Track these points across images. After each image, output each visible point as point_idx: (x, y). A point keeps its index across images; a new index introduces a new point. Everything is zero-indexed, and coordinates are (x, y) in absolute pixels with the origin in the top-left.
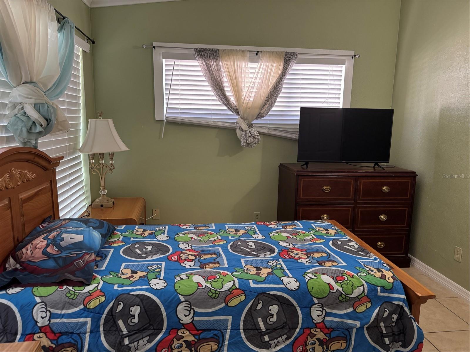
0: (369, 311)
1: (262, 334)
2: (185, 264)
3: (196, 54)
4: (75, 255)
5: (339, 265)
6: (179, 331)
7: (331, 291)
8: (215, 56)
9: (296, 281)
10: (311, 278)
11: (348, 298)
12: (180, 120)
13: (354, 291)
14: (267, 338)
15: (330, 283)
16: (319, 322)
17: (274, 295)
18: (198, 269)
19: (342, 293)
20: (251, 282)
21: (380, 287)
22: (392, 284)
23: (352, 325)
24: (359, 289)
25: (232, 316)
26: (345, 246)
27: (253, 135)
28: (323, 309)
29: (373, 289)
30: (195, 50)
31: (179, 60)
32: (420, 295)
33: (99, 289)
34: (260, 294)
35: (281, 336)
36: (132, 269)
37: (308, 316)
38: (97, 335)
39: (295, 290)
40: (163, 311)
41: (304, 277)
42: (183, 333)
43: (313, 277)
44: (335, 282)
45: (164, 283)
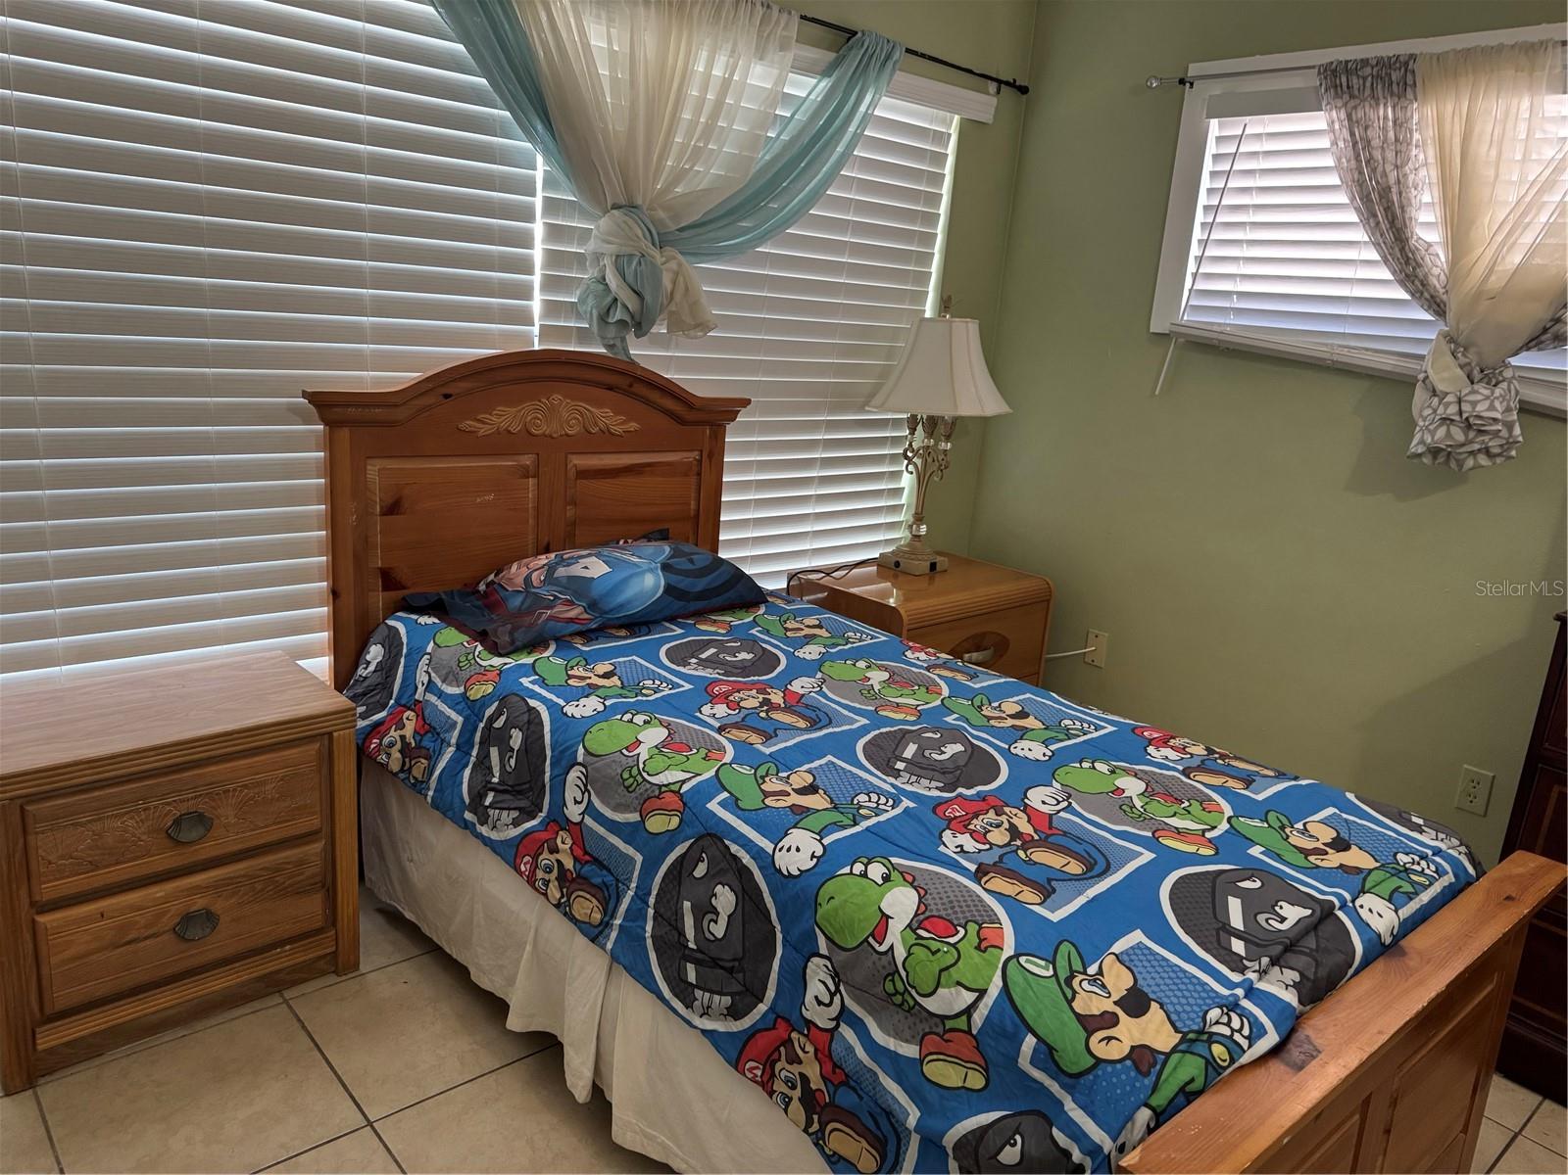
0: (967, 1100)
1: (686, 954)
3: (1321, 84)
6: (558, 831)
7: (871, 940)
9: (813, 856)
10: (865, 876)
11: (912, 1003)
13: (940, 991)
14: (691, 973)
15: (890, 919)
16: (820, 1025)
17: (735, 858)
18: (711, 727)
19: (898, 971)
20: (723, 794)
21: (1035, 1040)
22: (1091, 1062)
23: (896, 1107)
24: (958, 993)
25: (643, 858)
28: (838, 990)
29: (1010, 1028)
30: (1319, 73)
31: (1266, 117)
33: (502, 669)
34: (709, 835)
35: (721, 994)
37: (795, 981)
39: (786, 873)
40: (548, 766)
41: (853, 862)
42: (563, 840)
43: (876, 877)
44: (909, 926)
45: (594, 711)
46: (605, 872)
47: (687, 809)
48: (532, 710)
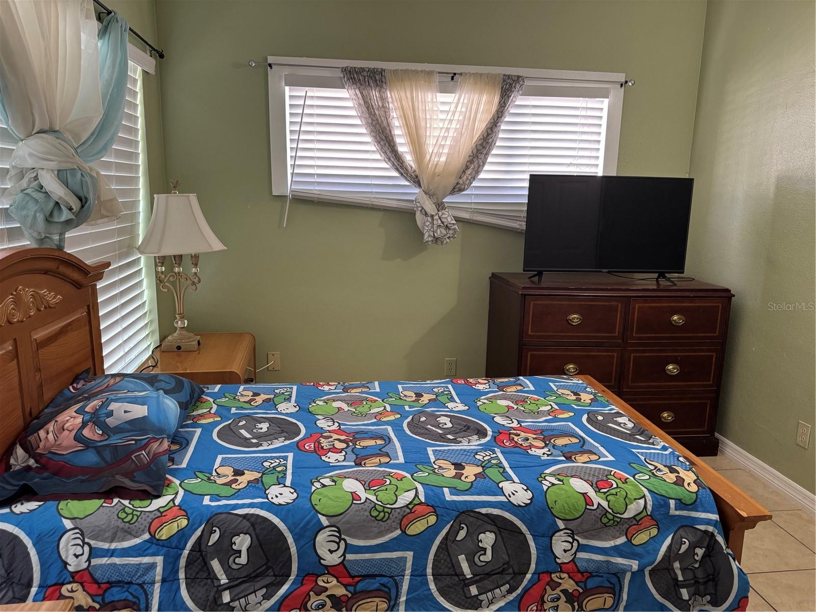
0: (656, 541)
1: (466, 583)
2: (329, 458)
3: (344, 77)
4: (134, 442)
5: (601, 459)
6: (319, 578)
7: (588, 507)
8: (378, 82)
9: (526, 490)
10: (553, 485)
11: (619, 520)
12: (316, 196)
13: (628, 507)
14: (474, 590)
15: (586, 493)
16: (567, 562)
17: (487, 515)
18: (351, 467)
19: (607, 511)
20: (446, 490)
21: (674, 501)
22: (695, 495)
23: (625, 567)
24: (637, 503)
25: (413, 552)
26: (610, 425)
27: (445, 224)
28: (574, 539)
29: (663, 503)
30: (342, 71)
31: (315, 88)
32: (744, 514)
33: (177, 504)
34: (463, 512)
35: (499, 587)
36: (235, 468)
37: (547, 550)
38: (174, 587)
39: (524, 505)
40: (291, 544)
41: (541, 482)
42: (326, 581)
43: (557, 482)
44: (596, 491)
45: (292, 493)
46: (378, 578)
47: (437, 509)
48: (245, 516)
